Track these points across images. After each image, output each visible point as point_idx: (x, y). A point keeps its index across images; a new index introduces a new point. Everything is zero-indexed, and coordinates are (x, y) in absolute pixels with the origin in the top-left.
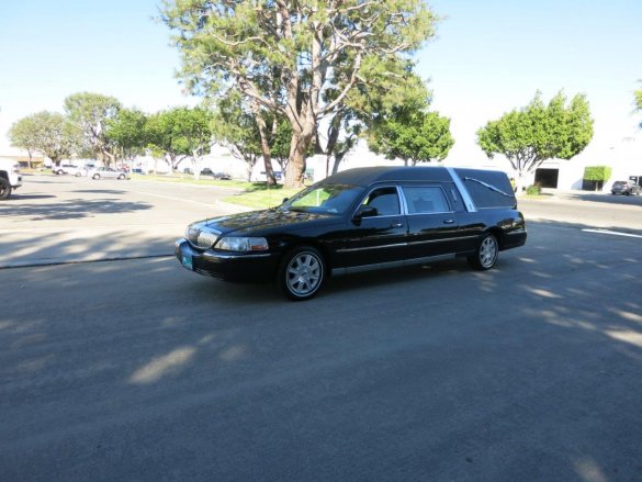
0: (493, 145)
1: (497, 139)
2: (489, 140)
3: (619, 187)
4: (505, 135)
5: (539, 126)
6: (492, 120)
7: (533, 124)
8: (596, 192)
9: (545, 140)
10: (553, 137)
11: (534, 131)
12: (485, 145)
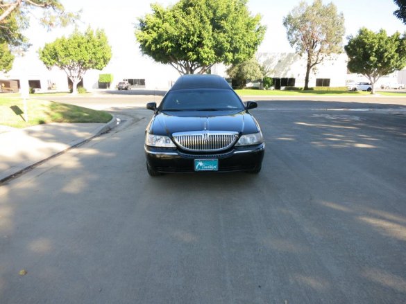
0: (52, 61)
1: (55, 56)
2: (49, 57)
3: (121, 85)
4: (61, 53)
5: (83, 49)
6: (48, 43)
7: (79, 46)
8: (107, 89)
9: (88, 57)
10: (93, 56)
11: (81, 51)
12: (46, 60)
